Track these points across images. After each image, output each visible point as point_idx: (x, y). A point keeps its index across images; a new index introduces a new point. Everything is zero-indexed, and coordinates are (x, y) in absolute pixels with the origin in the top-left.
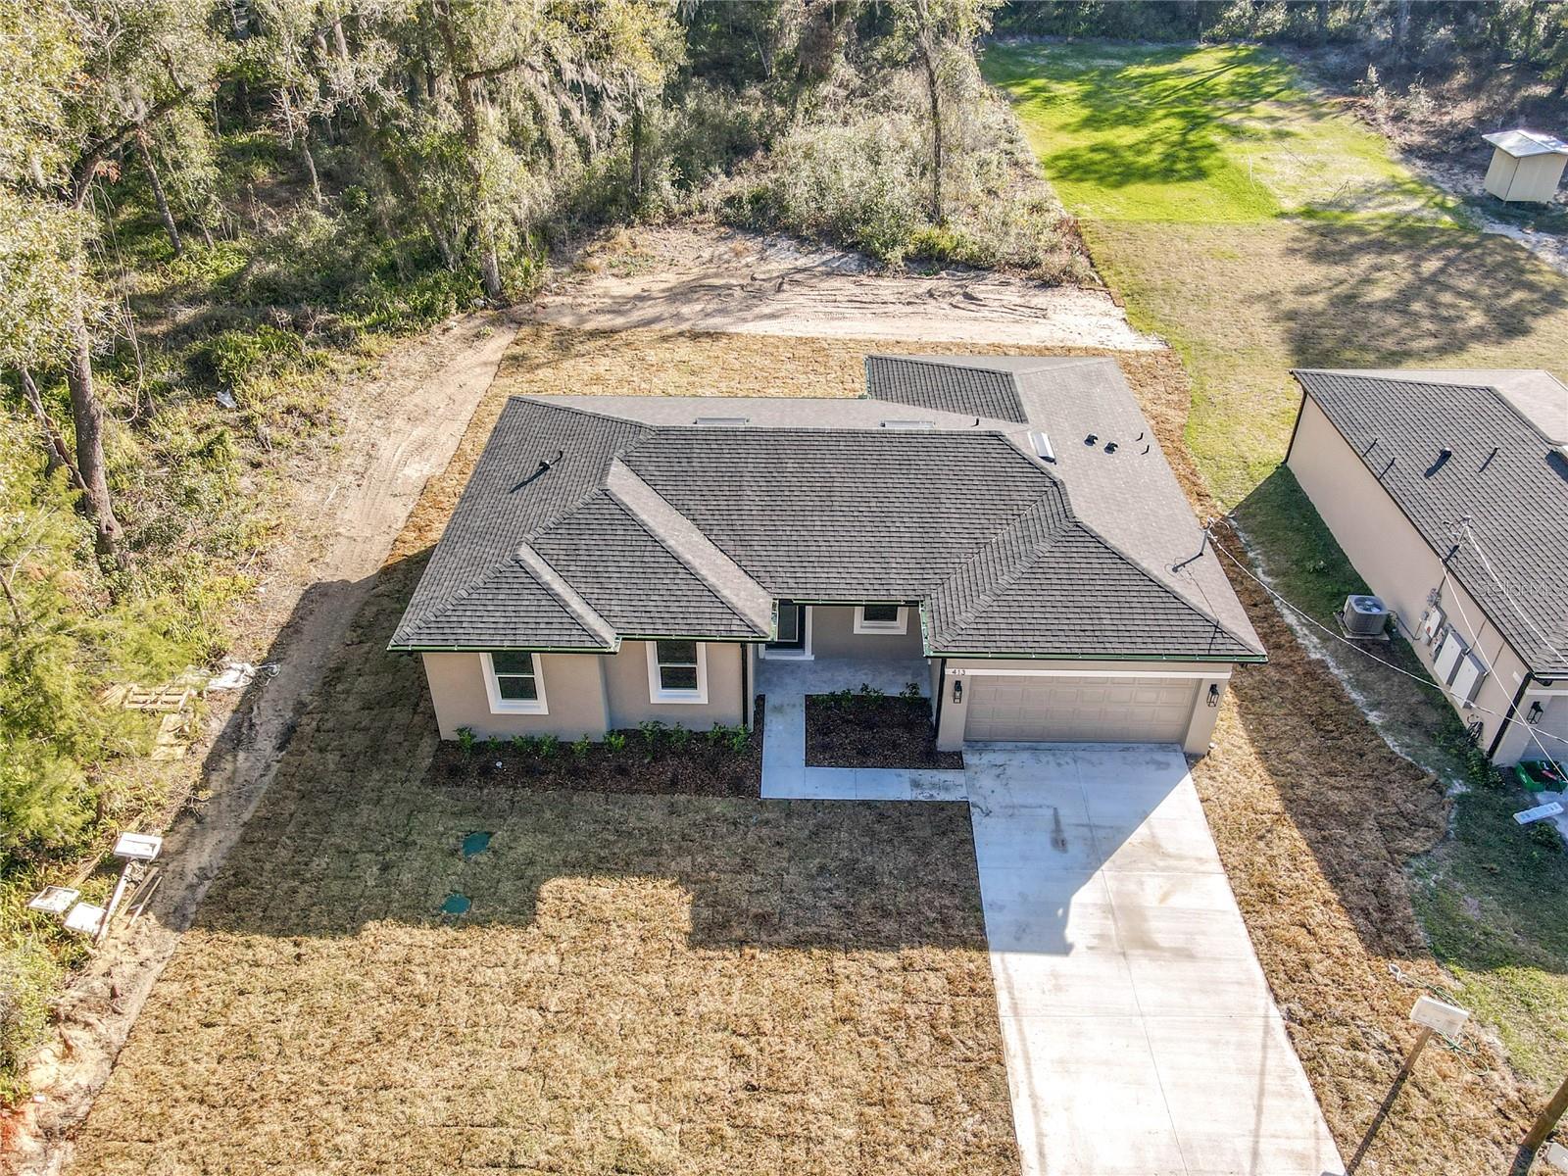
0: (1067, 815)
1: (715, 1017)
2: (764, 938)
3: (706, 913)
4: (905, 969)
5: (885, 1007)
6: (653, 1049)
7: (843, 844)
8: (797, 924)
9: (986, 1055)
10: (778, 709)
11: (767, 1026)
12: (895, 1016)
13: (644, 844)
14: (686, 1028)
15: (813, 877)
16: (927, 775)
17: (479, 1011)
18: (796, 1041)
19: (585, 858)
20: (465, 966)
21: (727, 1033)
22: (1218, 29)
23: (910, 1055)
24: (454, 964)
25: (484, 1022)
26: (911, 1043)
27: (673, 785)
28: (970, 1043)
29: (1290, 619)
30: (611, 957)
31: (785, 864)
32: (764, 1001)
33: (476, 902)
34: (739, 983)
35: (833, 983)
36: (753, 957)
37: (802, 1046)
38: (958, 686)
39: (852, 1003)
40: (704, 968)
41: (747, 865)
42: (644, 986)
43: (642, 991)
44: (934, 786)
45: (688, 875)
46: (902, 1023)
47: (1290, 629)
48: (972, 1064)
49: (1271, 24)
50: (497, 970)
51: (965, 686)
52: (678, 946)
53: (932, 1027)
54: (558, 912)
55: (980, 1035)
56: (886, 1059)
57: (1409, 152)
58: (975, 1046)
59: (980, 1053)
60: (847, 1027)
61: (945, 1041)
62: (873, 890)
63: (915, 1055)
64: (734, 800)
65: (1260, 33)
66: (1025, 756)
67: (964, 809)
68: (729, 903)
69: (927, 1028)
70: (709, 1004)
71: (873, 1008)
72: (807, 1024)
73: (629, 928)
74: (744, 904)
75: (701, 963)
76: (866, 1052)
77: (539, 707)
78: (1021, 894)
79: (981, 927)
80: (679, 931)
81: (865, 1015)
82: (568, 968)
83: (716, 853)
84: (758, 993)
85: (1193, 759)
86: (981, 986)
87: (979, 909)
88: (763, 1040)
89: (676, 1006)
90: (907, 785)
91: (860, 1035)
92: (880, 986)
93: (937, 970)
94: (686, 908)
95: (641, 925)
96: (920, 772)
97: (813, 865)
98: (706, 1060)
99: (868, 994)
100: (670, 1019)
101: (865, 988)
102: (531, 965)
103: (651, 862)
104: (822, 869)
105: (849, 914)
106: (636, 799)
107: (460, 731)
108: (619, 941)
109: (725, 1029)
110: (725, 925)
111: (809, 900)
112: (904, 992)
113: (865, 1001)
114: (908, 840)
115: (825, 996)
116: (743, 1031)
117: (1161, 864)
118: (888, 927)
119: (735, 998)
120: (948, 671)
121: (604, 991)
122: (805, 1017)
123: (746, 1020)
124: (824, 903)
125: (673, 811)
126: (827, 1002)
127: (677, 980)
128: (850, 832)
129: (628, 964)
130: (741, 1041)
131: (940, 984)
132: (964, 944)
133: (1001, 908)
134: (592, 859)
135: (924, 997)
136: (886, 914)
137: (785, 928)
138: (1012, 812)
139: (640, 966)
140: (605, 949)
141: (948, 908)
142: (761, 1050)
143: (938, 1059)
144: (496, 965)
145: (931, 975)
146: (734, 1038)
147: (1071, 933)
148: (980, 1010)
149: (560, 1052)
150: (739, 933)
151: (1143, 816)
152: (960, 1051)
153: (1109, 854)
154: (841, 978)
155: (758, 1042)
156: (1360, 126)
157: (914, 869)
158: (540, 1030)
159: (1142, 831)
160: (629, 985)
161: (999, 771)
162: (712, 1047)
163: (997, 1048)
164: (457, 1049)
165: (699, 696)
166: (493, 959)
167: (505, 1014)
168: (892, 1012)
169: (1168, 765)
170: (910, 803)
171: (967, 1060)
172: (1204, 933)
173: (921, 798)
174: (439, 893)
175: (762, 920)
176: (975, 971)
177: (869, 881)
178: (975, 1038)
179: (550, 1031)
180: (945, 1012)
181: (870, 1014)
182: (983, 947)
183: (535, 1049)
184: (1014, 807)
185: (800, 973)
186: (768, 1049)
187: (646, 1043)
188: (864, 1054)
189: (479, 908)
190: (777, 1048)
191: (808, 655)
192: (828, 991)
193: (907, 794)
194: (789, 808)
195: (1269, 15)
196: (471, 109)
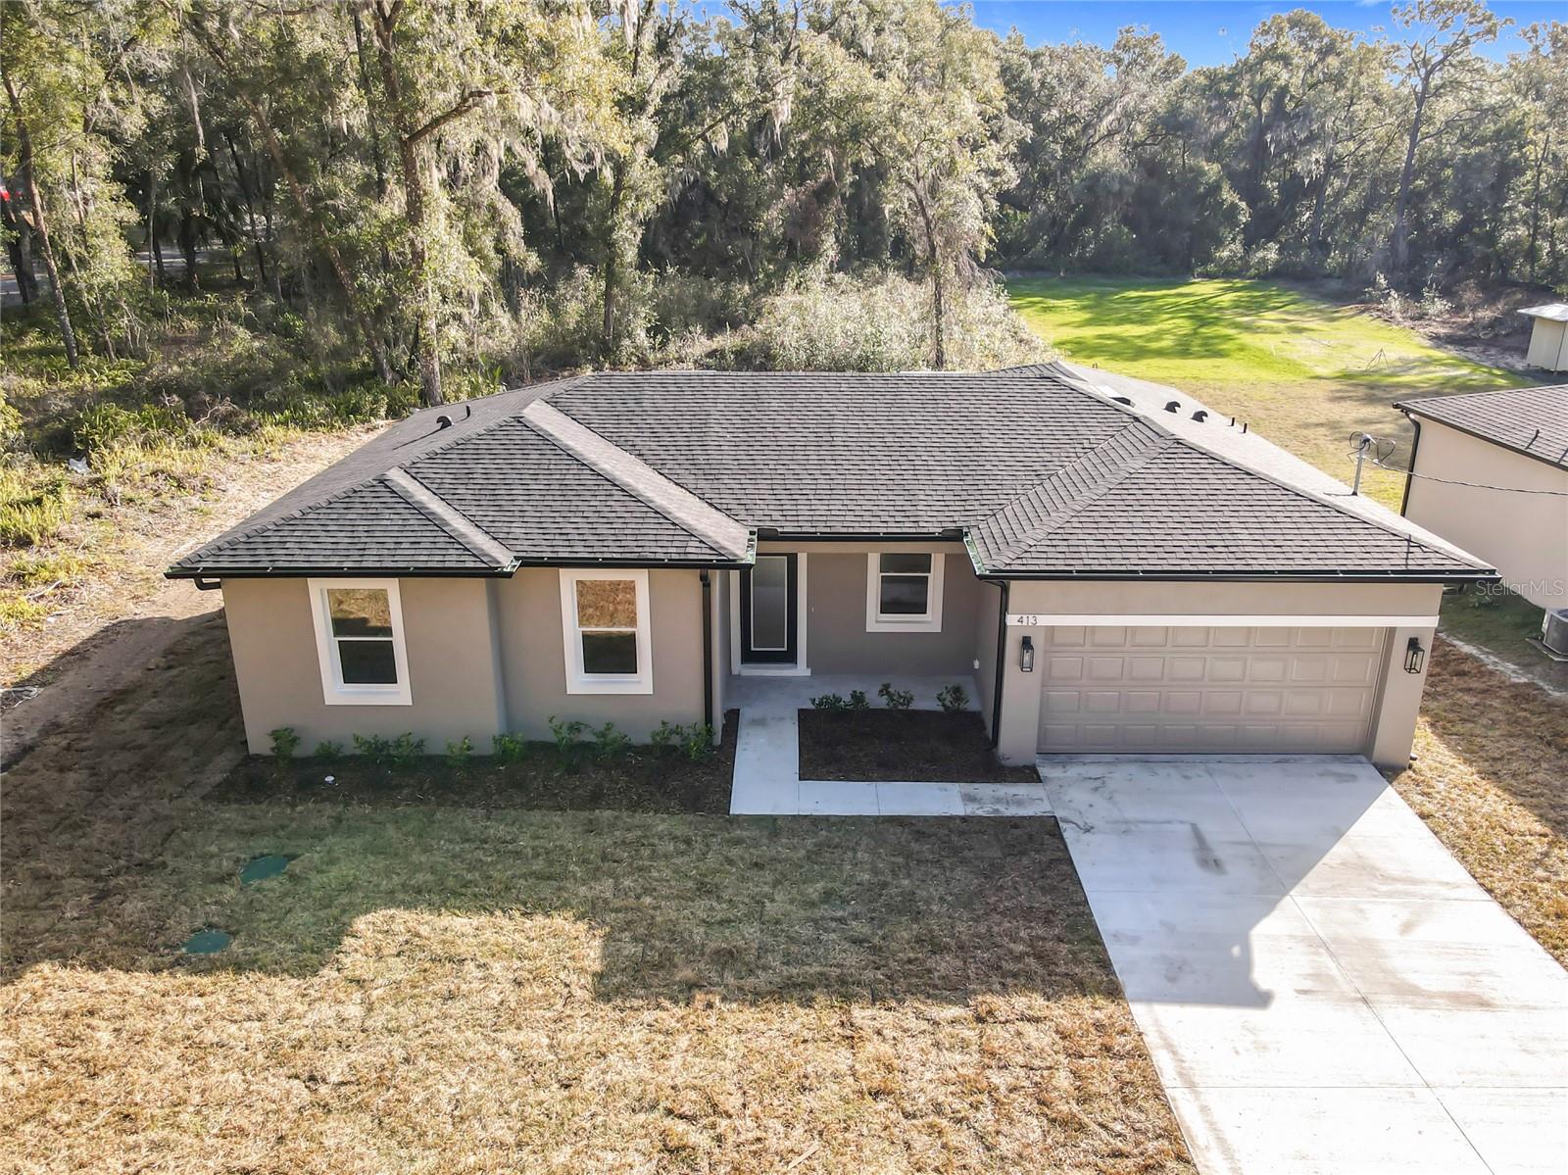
0: (1212, 830)
1: (635, 1090)
2: (730, 980)
3: (631, 949)
4: (980, 1020)
5: (951, 1074)
6: (510, 1139)
7: (860, 867)
8: (787, 963)
9: (1151, 1147)
10: (760, 723)
11: (732, 1103)
12: (970, 1088)
13: (538, 865)
14: (578, 1106)
15: (813, 904)
16: (985, 789)
17: (195, 1082)
18: (788, 1125)
19: (441, 882)
20: (191, 1020)
21: (656, 1114)
22: (1211, 267)
23: (1006, 1147)
24: (174, 1017)
25: (197, 1099)
26: (1005, 1128)
27: (595, 800)
28: (1118, 1127)
29: (1467, 649)
30: (456, 1008)
31: (766, 889)
32: (728, 1067)
33: (243, 937)
34: (683, 1041)
35: (851, 1041)
36: (710, 1006)
37: (799, 1131)
38: (1026, 643)
39: (889, 1068)
40: (622, 1022)
41: (705, 889)
42: (510, 1047)
43: (505, 1054)
44: (998, 800)
45: (606, 901)
46: (985, 1098)
47: (1467, 657)
48: (1129, 1162)
49: (1264, 260)
50: (247, 1025)
51: (1038, 642)
52: (579, 993)
53: (1041, 1103)
54: (378, 949)
55: (1133, 1114)
56: (958, 1151)
57: (1438, 340)
58: (1127, 1132)
59: (1137, 1144)
60: (881, 1106)
61: (1072, 1126)
62: (916, 920)
63: (1016, 1146)
64: (690, 817)
65: (1253, 271)
66: (1132, 768)
67: (1051, 828)
68: (673, 935)
69: (1030, 1104)
70: (625, 1071)
71: (928, 1076)
72: (808, 1101)
73: (497, 968)
74: (697, 939)
75: (618, 1015)
76: (920, 1142)
77: (398, 694)
78: (1162, 923)
79: (1105, 964)
80: (583, 970)
81: (914, 1085)
82: (377, 1021)
83: (655, 874)
84: (718, 1054)
85: (1390, 771)
86: (1119, 1042)
87: (1095, 939)
88: (723, 1124)
89: (564, 1073)
90: (958, 800)
91: (907, 1116)
92: (937, 1045)
93: (1037, 1020)
94: (597, 942)
95: (516, 964)
96: (976, 785)
97: (814, 890)
98: (610, 1156)
99: (917, 1056)
100: (553, 1095)
101: (911, 1048)
102: (311, 1018)
103: (546, 890)
104: (828, 896)
105: (875, 950)
106: (536, 816)
107: (276, 735)
108: (476, 985)
109: (653, 1108)
110: (665, 963)
111: (807, 932)
112: (982, 1051)
113: (910, 1065)
114: (964, 861)
115: (842, 1058)
116: (687, 1109)
117: (1384, 888)
118: (945, 965)
119: (675, 1062)
120: (1012, 620)
121: (435, 1053)
122: (803, 1089)
123: (693, 1095)
124: (833, 936)
125: (591, 828)
126: (843, 1068)
127: (569, 1038)
128: (873, 852)
129: (487, 1017)
130: (681, 1126)
131: (1047, 1040)
132: (1082, 988)
133: (1134, 940)
134: (451, 882)
135: (1020, 1059)
136: (938, 949)
137: (765, 968)
138: (1125, 829)
139: (507, 1016)
140: (451, 996)
141: (1044, 939)
142: (719, 1139)
143: (1060, 1153)
144: (249, 1018)
145: (1029, 1029)
146: (668, 1122)
147: (1263, 976)
148: (1127, 1077)
149: (330, 1142)
150: (686, 973)
151: (1338, 834)
152: (1102, 1141)
153: (1297, 877)
154: (867, 1032)
155: (713, 1126)
156: (1378, 323)
157: (980, 893)
158: (300, 1110)
159: (1339, 851)
160: (483, 1046)
161: (1098, 783)
162: (629, 1136)
163: (1171, 1133)
164: (131, 1139)
165: (640, 683)
166: (246, 1010)
167: (241, 1089)
168: (964, 1080)
169: (1353, 778)
170: (964, 819)
171: (1118, 1154)
172: (1491, 973)
173: (980, 813)
174: (180, 926)
175: (726, 958)
176: (1106, 1022)
177: (909, 907)
178: (1125, 1120)
179: (319, 1112)
180: (1063, 1080)
181: (923, 1084)
182: (1114, 992)
183: (281, 1139)
184: (1127, 822)
185: (794, 1027)
186: (731, 1138)
187: (500, 1130)
188: (917, 1146)
189: (244, 945)
190: (750, 1136)
191: (802, 669)
192: (844, 1052)
193: (959, 809)
194: (771, 825)
195: (1260, 254)
196: (416, 182)
